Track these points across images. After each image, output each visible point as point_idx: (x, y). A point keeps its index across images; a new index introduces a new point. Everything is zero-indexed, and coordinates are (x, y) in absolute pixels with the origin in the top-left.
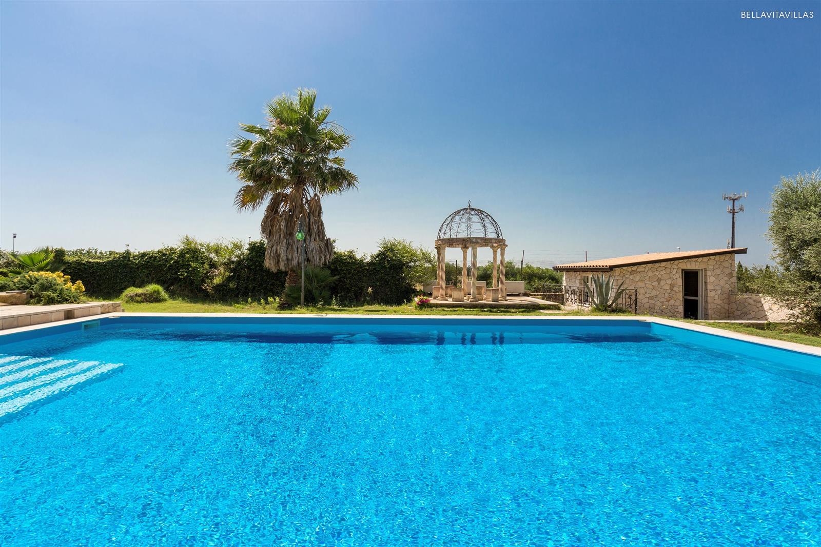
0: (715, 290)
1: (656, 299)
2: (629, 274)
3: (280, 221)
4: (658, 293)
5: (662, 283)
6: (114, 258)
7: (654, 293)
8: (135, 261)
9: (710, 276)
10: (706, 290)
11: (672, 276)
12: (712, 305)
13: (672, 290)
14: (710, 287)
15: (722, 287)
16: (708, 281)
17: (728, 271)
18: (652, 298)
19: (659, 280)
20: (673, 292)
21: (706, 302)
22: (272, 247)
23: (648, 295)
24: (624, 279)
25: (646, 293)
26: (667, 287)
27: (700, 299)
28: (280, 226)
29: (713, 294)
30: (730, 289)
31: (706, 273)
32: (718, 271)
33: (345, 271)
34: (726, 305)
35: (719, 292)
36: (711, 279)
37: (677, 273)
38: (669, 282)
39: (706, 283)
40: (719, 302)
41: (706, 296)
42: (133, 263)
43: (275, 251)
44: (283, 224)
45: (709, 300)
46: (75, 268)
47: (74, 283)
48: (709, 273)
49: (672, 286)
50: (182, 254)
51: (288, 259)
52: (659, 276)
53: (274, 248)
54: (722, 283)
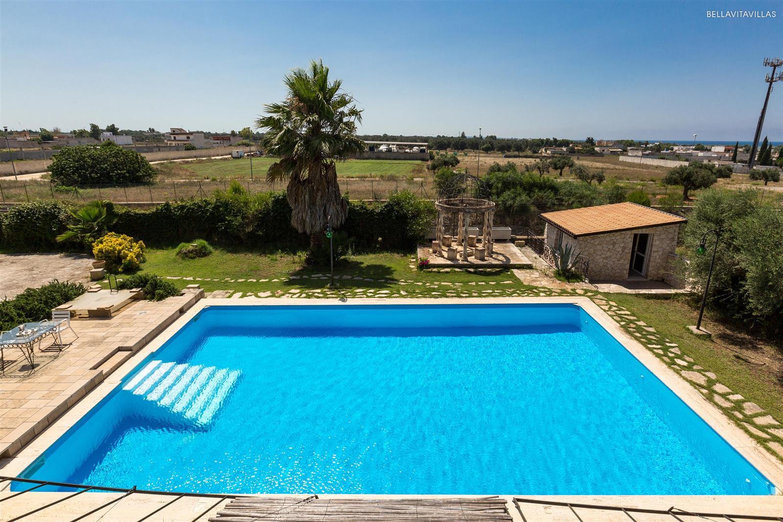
0: (657, 251)
1: (610, 259)
2: (591, 239)
3: (304, 193)
4: (612, 254)
5: (617, 246)
6: (157, 210)
7: (608, 254)
8: (176, 213)
9: (656, 240)
10: (651, 251)
11: (625, 240)
12: (653, 263)
13: (623, 251)
14: (654, 249)
15: (664, 249)
16: (654, 244)
17: (671, 236)
18: (606, 258)
19: (614, 244)
20: (624, 254)
21: (649, 261)
22: (298, 214)
23: (603, 256)
24: (586, 243)
25: (602, 254)
26: (620, 249)
27: (646, 257)
28: (305, 198)
29: (655, 254)
30: (670, 250)
31: (653, 237)
32: (663, 236)
33: (358, 221)
34: (664, 263)
35: (661, 253)
36: (657, 243)
37: (629, 238)
38: (622, 245)
39: (652, 245)
40: (659, 261)
41: (650, 256)
42: (174, 215)
43: (301, 218)
44: (307, 197)
45: (652, 259)
46: (126, 219)
47: (137, 243)
48: (655, 238)
49: (624, 248)
50: (216, 207)
51: (312, 225)
52: (615, 241)
53: (300, 215)
54: (665, 246)
